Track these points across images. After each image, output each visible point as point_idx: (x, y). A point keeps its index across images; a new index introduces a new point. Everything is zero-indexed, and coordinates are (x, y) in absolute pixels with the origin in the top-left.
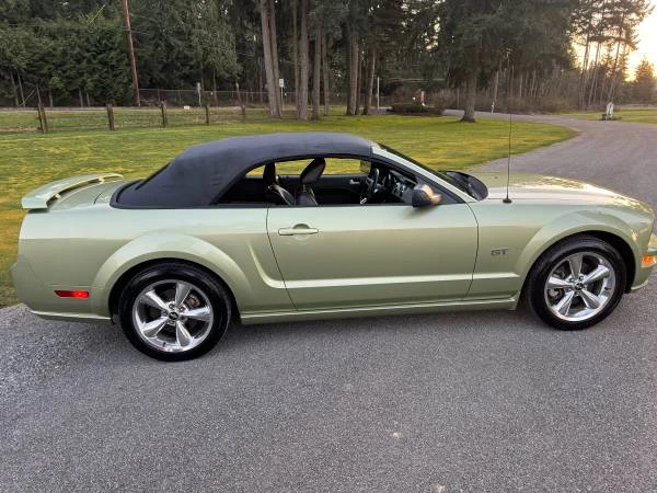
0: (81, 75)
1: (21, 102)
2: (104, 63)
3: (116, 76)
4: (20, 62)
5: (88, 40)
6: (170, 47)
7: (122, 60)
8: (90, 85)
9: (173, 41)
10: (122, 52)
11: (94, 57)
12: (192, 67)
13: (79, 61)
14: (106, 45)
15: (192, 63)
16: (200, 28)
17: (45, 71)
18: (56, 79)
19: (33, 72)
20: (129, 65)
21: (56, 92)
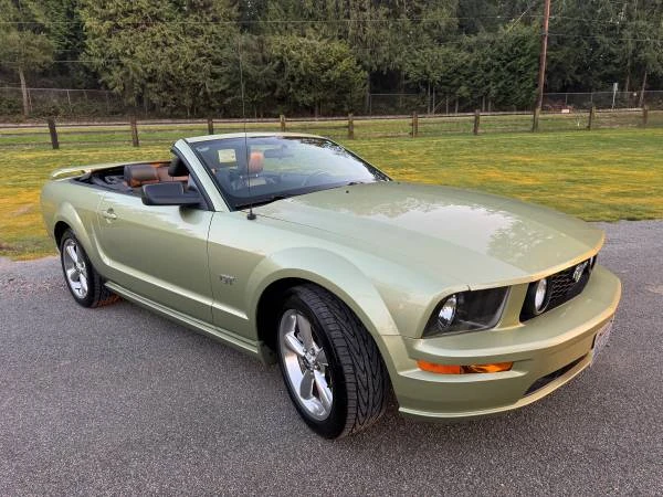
0: (487, 83)
1: (431, 110)
2: (511, 70)
3: (521, 82)
4: (436, 76)
5: (500, 50)
6: (595, 46)
7: (531, 65)
8: (493, 92)
9: (600, 38)
10: (533, 57)
11: (504, 65)
12: (617, 65)
13: (487, 71)
14: (517, 52)
15: (617, 61)
16: (638, 18)
17: (455, 82)
18: (463, 88)
19: (446, 84)
20: (539, 69)
21: (462, 100)
